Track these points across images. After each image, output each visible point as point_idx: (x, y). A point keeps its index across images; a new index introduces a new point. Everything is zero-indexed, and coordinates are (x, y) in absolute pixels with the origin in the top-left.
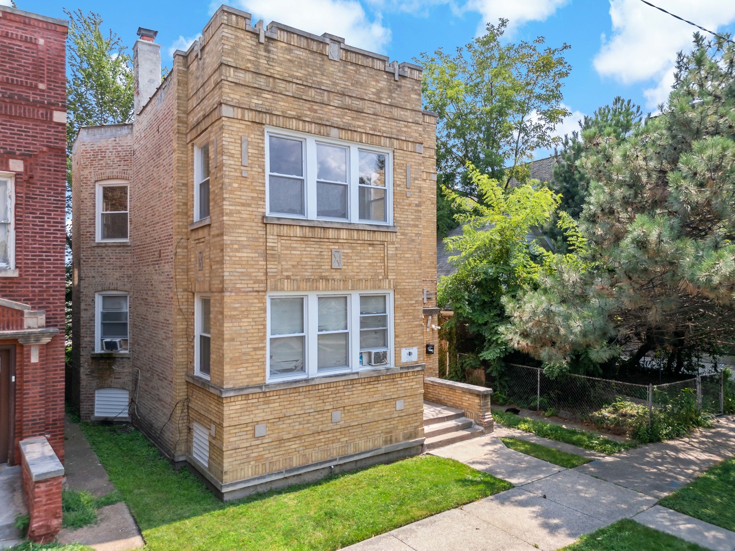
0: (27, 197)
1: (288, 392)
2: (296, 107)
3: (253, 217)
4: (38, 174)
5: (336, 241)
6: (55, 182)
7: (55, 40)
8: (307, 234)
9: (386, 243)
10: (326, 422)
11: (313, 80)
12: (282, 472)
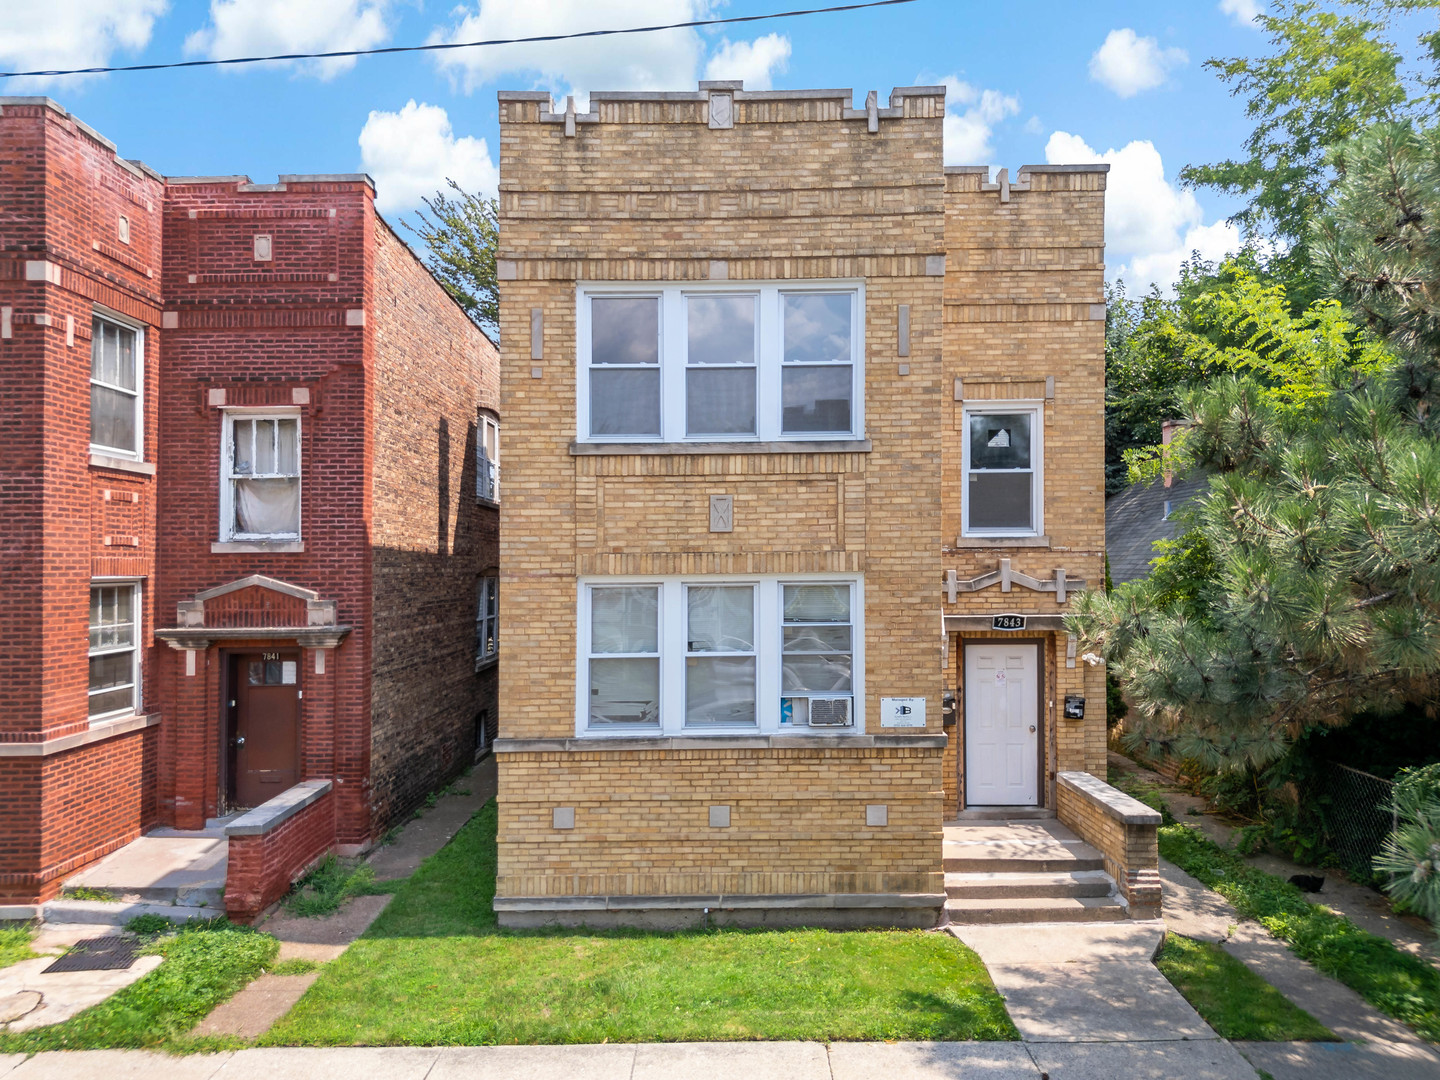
0: (315, 440)
1: (616, 758)
2: (637, 236)
3: (552, 446)
4: (328, 404)
5: (720, 479)
6: (349, 414)
7: (350, 206)
8: (657, 469)
9: (840, 478)
10: (697, 823)
11: (674, 179)
12: (603, 900)
